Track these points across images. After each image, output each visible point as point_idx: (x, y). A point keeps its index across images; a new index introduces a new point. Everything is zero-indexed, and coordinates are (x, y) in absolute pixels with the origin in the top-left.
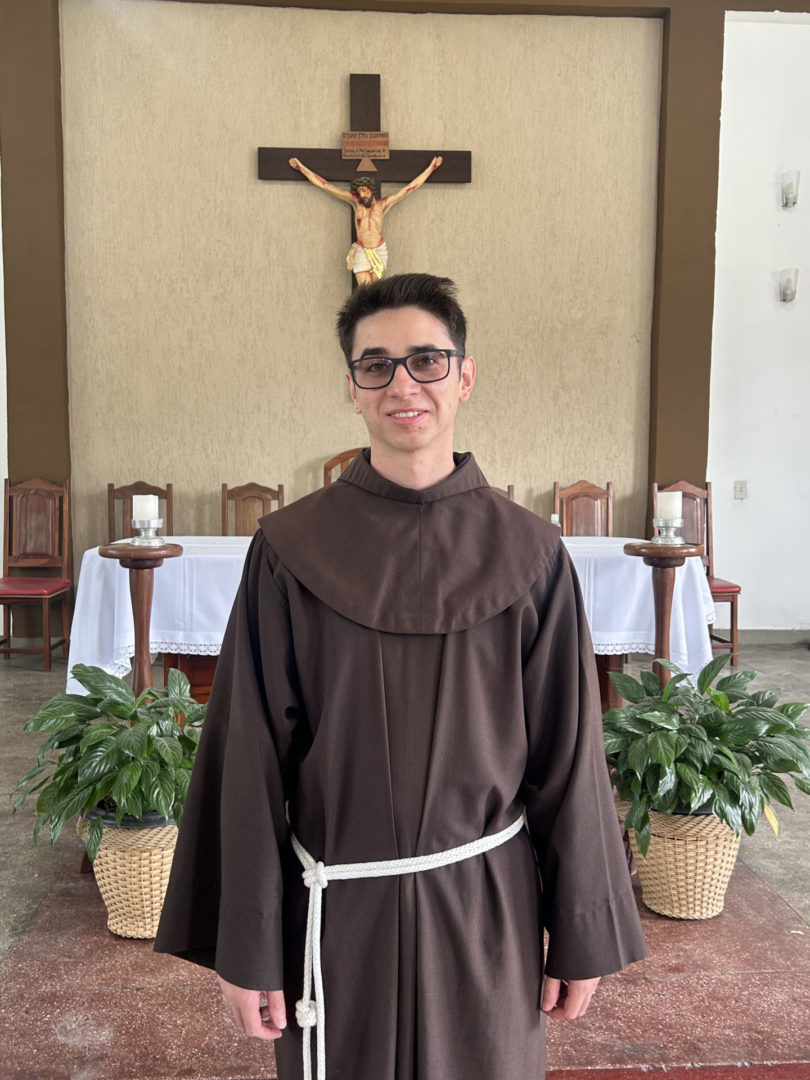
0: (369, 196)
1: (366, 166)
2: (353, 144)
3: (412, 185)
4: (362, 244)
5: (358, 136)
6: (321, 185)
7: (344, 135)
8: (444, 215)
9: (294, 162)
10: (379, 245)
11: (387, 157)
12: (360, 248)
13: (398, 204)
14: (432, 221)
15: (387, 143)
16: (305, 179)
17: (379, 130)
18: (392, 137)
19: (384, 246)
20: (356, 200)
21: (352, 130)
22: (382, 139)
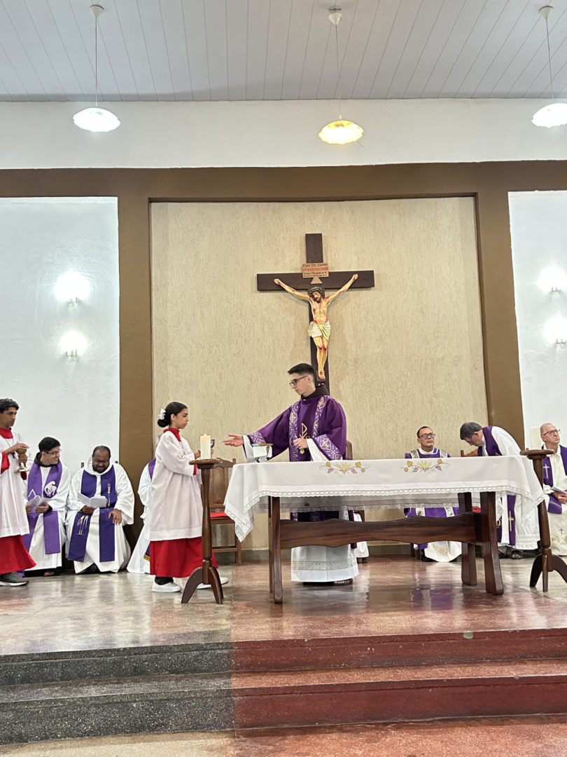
0: (319, 297)
1: (316, 281)
2: (308, 270)
3: (342, 290)
4: (316, 322)
5: (311, 266)
6: (292, 292)
7: (303, 265)
8: (360, 304)
9: (277, 281)
10: (326, 322)
11: (328, 276)
12: (315, 324)
13: (334, 300)
14: (354, 308)
15: (327, 269)
16: (283, 290)
17: (322, 262)
18: (329, 265)
19: (328, 323)
20: (312, 299)
21: (307, 262)
22: (324, 266)
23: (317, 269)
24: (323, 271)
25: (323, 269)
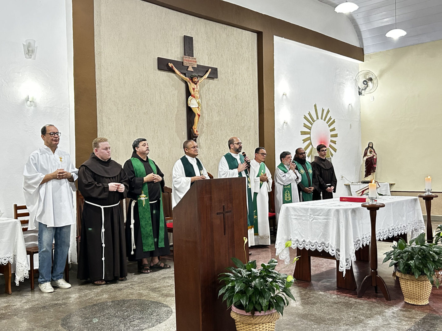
0: (197, 80)
1: (190, 69)
3: (204, 77)
4: (194, 97)
5: (187, 58)
7: (183, 57)
10: (199, 98)
11: (196, 67)
12: (194, 99)
17: (193, 57)
18: (197, 60)
21: (185, 55)
22: (194, 60)
23: (191, 61)
24: (194, 63)
25: (194, 61)
